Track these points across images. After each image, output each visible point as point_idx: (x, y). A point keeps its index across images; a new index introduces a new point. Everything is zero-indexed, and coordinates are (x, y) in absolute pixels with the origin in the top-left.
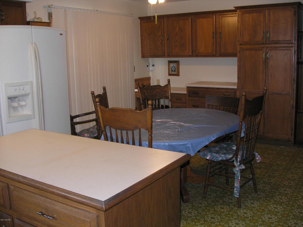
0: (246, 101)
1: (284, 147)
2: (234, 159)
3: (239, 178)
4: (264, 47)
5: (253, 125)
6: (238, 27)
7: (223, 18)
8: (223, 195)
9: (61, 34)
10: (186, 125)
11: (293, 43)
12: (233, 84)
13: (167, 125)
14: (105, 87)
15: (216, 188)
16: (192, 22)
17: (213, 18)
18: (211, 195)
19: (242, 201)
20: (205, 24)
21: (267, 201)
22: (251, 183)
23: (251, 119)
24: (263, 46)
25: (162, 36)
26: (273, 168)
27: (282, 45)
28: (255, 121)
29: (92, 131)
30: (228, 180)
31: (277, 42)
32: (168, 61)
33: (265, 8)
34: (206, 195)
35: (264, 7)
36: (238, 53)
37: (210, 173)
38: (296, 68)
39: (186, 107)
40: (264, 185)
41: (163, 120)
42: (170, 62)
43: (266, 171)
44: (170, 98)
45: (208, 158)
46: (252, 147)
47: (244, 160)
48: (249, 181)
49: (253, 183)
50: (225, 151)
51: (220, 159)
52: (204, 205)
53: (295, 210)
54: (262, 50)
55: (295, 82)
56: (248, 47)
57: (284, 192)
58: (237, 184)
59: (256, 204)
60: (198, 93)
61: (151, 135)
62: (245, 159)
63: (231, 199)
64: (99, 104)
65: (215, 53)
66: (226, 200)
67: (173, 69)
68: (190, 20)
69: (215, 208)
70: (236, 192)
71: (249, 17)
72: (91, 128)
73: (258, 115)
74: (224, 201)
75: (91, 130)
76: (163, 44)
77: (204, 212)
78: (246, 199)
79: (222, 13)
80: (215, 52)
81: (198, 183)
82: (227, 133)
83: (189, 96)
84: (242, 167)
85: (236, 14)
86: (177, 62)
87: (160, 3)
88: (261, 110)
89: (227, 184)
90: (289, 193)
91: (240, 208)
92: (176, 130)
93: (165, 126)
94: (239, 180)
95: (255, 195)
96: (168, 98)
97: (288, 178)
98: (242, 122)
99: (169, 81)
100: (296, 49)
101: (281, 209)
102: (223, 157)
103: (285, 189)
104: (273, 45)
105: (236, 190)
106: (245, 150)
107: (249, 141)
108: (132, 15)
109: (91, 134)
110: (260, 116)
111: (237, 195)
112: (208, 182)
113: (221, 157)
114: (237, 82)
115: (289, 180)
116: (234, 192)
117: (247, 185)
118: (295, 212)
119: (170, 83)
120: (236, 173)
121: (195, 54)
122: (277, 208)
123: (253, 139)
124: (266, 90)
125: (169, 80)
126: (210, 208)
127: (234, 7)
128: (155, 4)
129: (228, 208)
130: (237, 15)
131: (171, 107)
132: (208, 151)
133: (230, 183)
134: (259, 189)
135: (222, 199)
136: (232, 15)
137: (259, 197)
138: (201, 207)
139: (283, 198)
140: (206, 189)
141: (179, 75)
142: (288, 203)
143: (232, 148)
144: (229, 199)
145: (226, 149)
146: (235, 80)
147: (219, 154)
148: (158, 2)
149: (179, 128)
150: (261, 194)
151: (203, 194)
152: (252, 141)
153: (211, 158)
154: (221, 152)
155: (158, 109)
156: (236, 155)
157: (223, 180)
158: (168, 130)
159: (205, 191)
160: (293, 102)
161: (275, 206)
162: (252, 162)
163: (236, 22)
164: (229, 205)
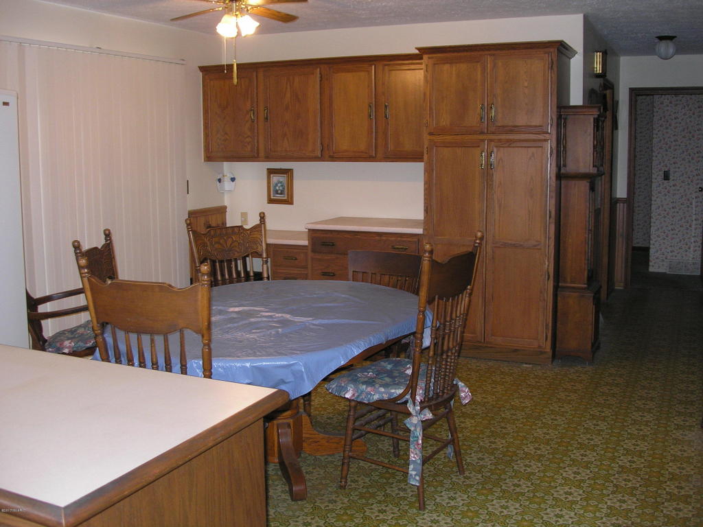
0: (434, 263)
1: (531, 366)
2: (408, 397)
3: (420, 442)
4: (483, 141)
5: (451, 319)
6: (425, 94)
7: (393, 72)
8: (385, 481)
9: (6, 104)
10: (297, 319)
11: (547, 133)
12: (414, 223)
13: (252, 320)
14: (109, 230)
15: (369, 464)
16: (321, 81)
17: (369, 72)
18: (357, 481)
19: (427, 492)
20: (351, 85)
21: (485, 492)
22: (450, 450)
23: (446, 305)
24: (481, 137)
25: (252, 112)
26: (503, 416)
27: (523, 137)
28: (454, 309)
29: (82, 334)
30: (398, 447)
31: (513, 129)
32: (268, 169)
33: (487, 52)
34: (346, 482)
35: (483, 50)
36: (425, 151)
37: (354, 430)
38: (554, 189)
39: (306, 277)
40: (480, 455)
41: (245, 308)
42: (271, 172)
43: (487, 422)
44: (264, 256)
45: (348, 396)
46: (450, 369)
47: (430, 399)
48: (445, 446)
49: (455, 452)
50: (388, 380)
51: (376, 397)
52: (342, 505)
53: (548, 510)
54: (479, 146)
55: (553, 220)
56: (448, 138)
57: (525, 470)
58: (415, 456)
59: (461, 499)
60: (333, 245)
61: (209, 345)
62: (432, 397)
63: (405, 490)
64: (86, 270)
65: (374, 152)
66: (393, 491)
67: (277, 188)
68: (318, 75)
69: (365, 512)
70: (414, 473)
71: (450, 73)
72: (80, 326)
73: (462, 296)
74: (386, 495)
75: (81, 331)
76: (256, 131)
77: (341, 523)
78: (439, 489)
79: (391, 60)
80: (374, 149)
81: (328, 455)
82: (389, 339)
83: (313, 251)
84: (425, 415)
85: (421, 64)
86: (288, 172)
87: (243, 35)
88: (469, 284)
89: (397, 456)
90: (537, 471)
91: (424, 509)
92: (271, 333)
93: (247, 322)
94: (420, 446)
95: (459, 479)
96: (260, 256)
97: (536, 438)
98: (423, 312)
99: (262, 217)
100: (554, 145)
101: (516, 509)
102: (384, 393)
103: (527, 462)
104: (503, 137)
105: (413, 470)
106: (433, 375)
107: (442, 355)
108: (182, 62)
109: (78, 342)
110: (467, 299)
111: (415, 479)
112: (351, 451)
113: (377, 394)
114: (423, 218)
115: (538, 442)
116: (408, 473)
117: (441, 455)
118: (547, 514)
119: (264, 221)
120: (412, 429)
121: (328, 153)
122: (507, 507)
123: (452, 350)
124: (482, 239)
125: (262, 215)
126: (354, 512)
127: (417, 48)
128: (233, 38)
129: (396, 510)
130: (423, 66)
131: (268, 278)
132: (350, 379)
133: (402, 453)
134: (468, 464)
135: (384, 490)
136: (413, 67)
137: (468, 482)
138: (333, 511)
139: (521, 483)
140: (345, 467)
141: (291, 203)
142: (532, 495)
143: (403, 373)
144: (399, 489)
145: (390, 374)
146: (420, 215)
147: (374, 385)
148: (239, 33)
149: (278, 327)
150: (471, 475)
151: (339, 479)
152: (447, 356)
153: (356, 395)
154: (377, 381)
155: (237, 282)
156: (412, 388)
157: (386, 445)
158: (254, 333)
159: (344, 473)
160: (549, 265)
161: (503, 502)
162: (452, 402)
163: (422, 83)
164: (397, 505)
